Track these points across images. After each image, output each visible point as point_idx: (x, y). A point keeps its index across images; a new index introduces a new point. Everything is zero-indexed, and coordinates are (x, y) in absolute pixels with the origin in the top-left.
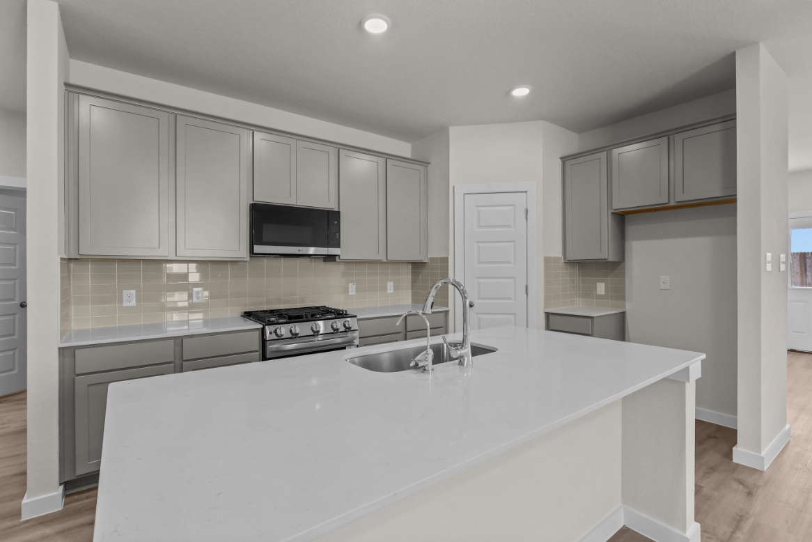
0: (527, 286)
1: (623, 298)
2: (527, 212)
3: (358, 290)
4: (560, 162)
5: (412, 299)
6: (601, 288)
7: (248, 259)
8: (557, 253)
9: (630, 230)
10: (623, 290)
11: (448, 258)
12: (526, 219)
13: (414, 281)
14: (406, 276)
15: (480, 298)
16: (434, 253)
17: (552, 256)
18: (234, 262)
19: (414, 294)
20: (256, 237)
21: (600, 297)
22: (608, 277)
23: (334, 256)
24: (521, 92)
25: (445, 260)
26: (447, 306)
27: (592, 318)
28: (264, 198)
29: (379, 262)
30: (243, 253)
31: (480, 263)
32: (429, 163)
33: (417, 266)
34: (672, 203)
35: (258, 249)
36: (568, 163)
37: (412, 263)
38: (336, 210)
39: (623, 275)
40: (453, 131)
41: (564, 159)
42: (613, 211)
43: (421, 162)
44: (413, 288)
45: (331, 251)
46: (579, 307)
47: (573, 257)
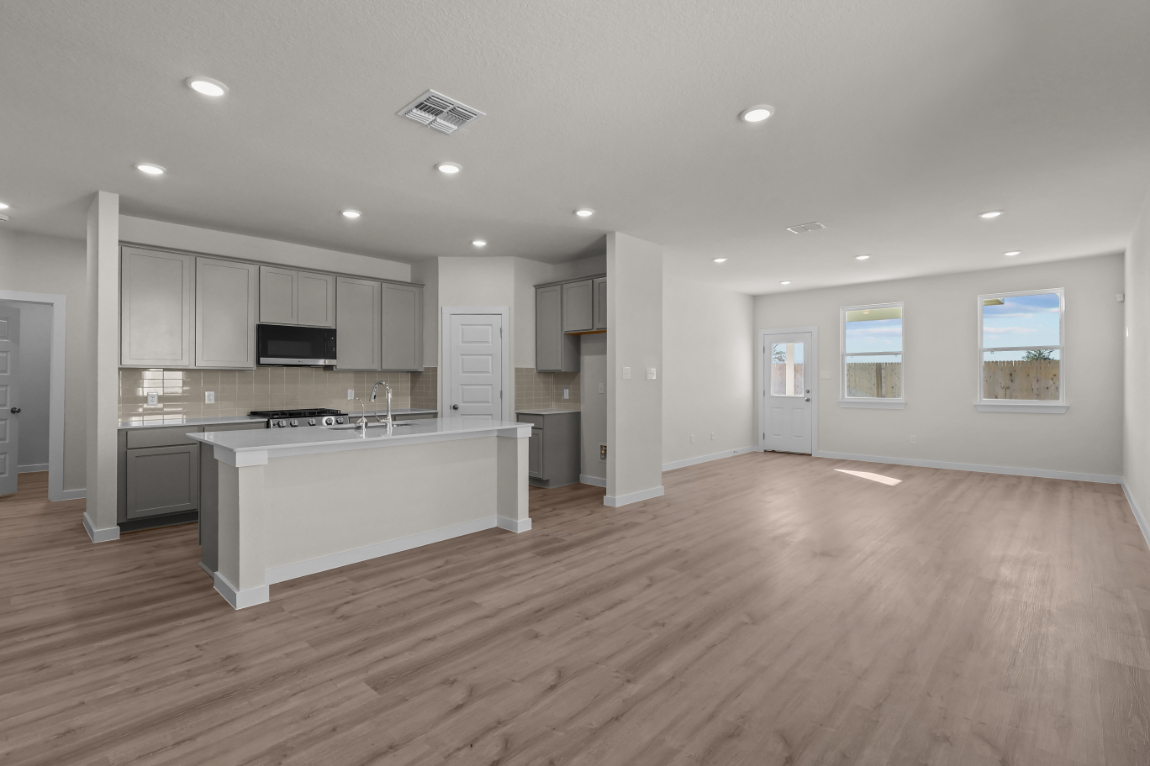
0: (501, 392)
1: (579, 401)
2: (501, 330)
3: (355, 396)
4: (534, 289)
5: (411, 403)
6: (566, 394)
7: (255, 368)
8: (530, 363)
9: (584, 347)
10: (579, 395)
11: (437, 368)
12: (501, 336)
13: (412, 388)
14: (405, 384)
15: (464, 402)
16: (427, 365)
17: (524, 367)
18: (241, 371)
19: (412, 400)
20: (262, 350)
21: (566, 400)
22: (570, 385)
23: (332, 366)
24: (479, 243)
25: (435, 369)
26: (436, 410)
27: (543, 415)
28: (270, 319)
29: (375, 371)
30: (251, 363)
31: (464, 372)
32: (424, 285)
33: (415, 375)
34: (595, 330)
35: (263, 360)
36: (539, 290)
37: (412, 372)
38: (334, 328)
39: (579, 383)
40: (441, 260)
41: (537, 287)
42: (567, 333)
43: (417, 284)
44: (412, 394)
45: (328, 362)
46: (553, 409)
47: (542, 368)
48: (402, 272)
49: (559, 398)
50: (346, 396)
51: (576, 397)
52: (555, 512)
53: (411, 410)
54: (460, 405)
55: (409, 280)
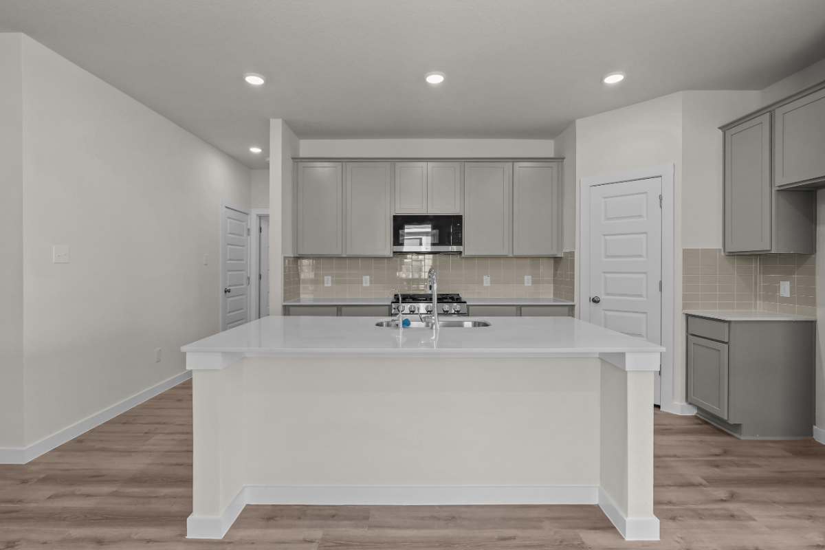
0: (661, 282)
1: (813, 302)
2: (661, 198)
3: (492, 282)
4: (720, 132)
5: (554, 293)
6: (785, 288)
7: (391, 256)
10: (812, 290)
11: (574, 252)
12: (661, 207)
13: (555, 275)
14: (546, 270)
15: (606, 294)
16: (566, 250)
17: (700, 248)
19: (555, 289)
20: (395, 239)
21: (784, 300)
22: (794, 274)
24: (614, 79)
25: (573, 254)
26: (573, 301)
27: (729, 322)
29: (505, 257)
30: (388, 251)
31: (607, 257)
32: (564, 158)
33: (557, 260)
35: (396, 248)
36: (729, 133)
37: (554, 258)
38: (460, 215)
39: (813, 272)
40: (579, 123)
41: (724, 128)
42: (778, 188)
44: (555, 282)
45: (455, 248)
46: (760, 312)
47: (732, 248)
48: (545, 148)
49: (771, 295)
50: (482, 282)
51: (807, 295)
52: (731, 506)
53: (555, 301)
54: (603, 297)
55: (552, 156)
